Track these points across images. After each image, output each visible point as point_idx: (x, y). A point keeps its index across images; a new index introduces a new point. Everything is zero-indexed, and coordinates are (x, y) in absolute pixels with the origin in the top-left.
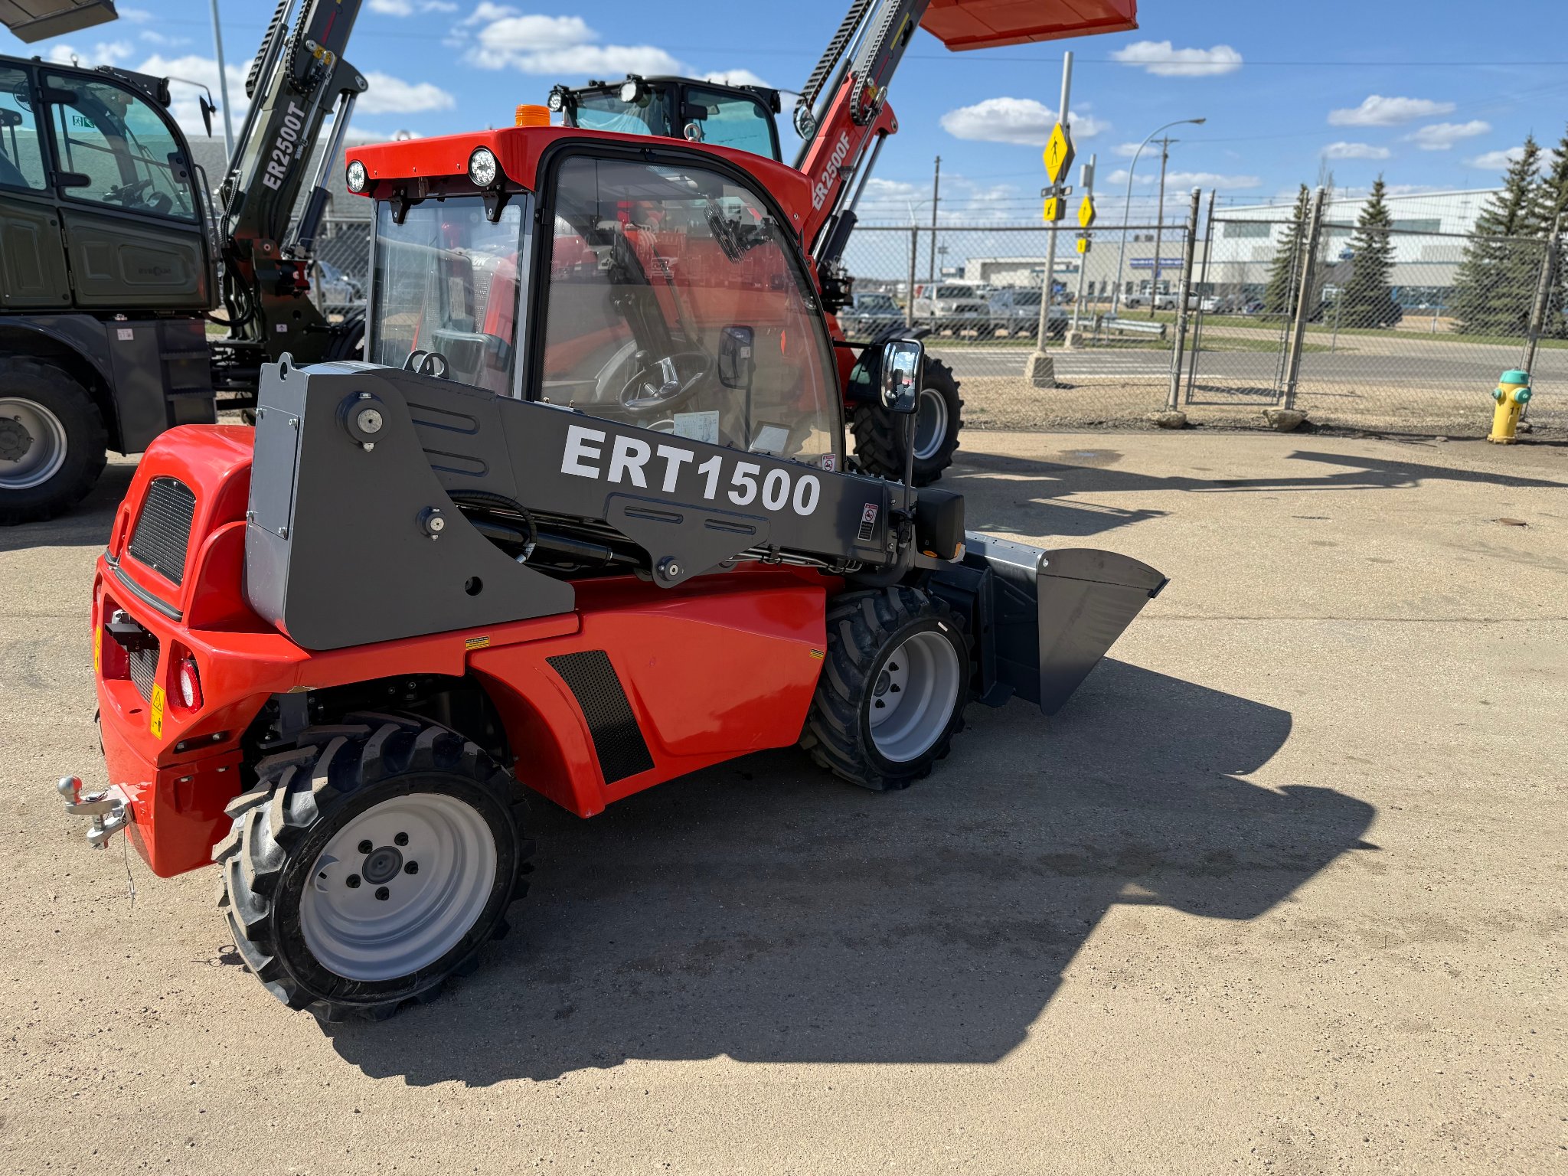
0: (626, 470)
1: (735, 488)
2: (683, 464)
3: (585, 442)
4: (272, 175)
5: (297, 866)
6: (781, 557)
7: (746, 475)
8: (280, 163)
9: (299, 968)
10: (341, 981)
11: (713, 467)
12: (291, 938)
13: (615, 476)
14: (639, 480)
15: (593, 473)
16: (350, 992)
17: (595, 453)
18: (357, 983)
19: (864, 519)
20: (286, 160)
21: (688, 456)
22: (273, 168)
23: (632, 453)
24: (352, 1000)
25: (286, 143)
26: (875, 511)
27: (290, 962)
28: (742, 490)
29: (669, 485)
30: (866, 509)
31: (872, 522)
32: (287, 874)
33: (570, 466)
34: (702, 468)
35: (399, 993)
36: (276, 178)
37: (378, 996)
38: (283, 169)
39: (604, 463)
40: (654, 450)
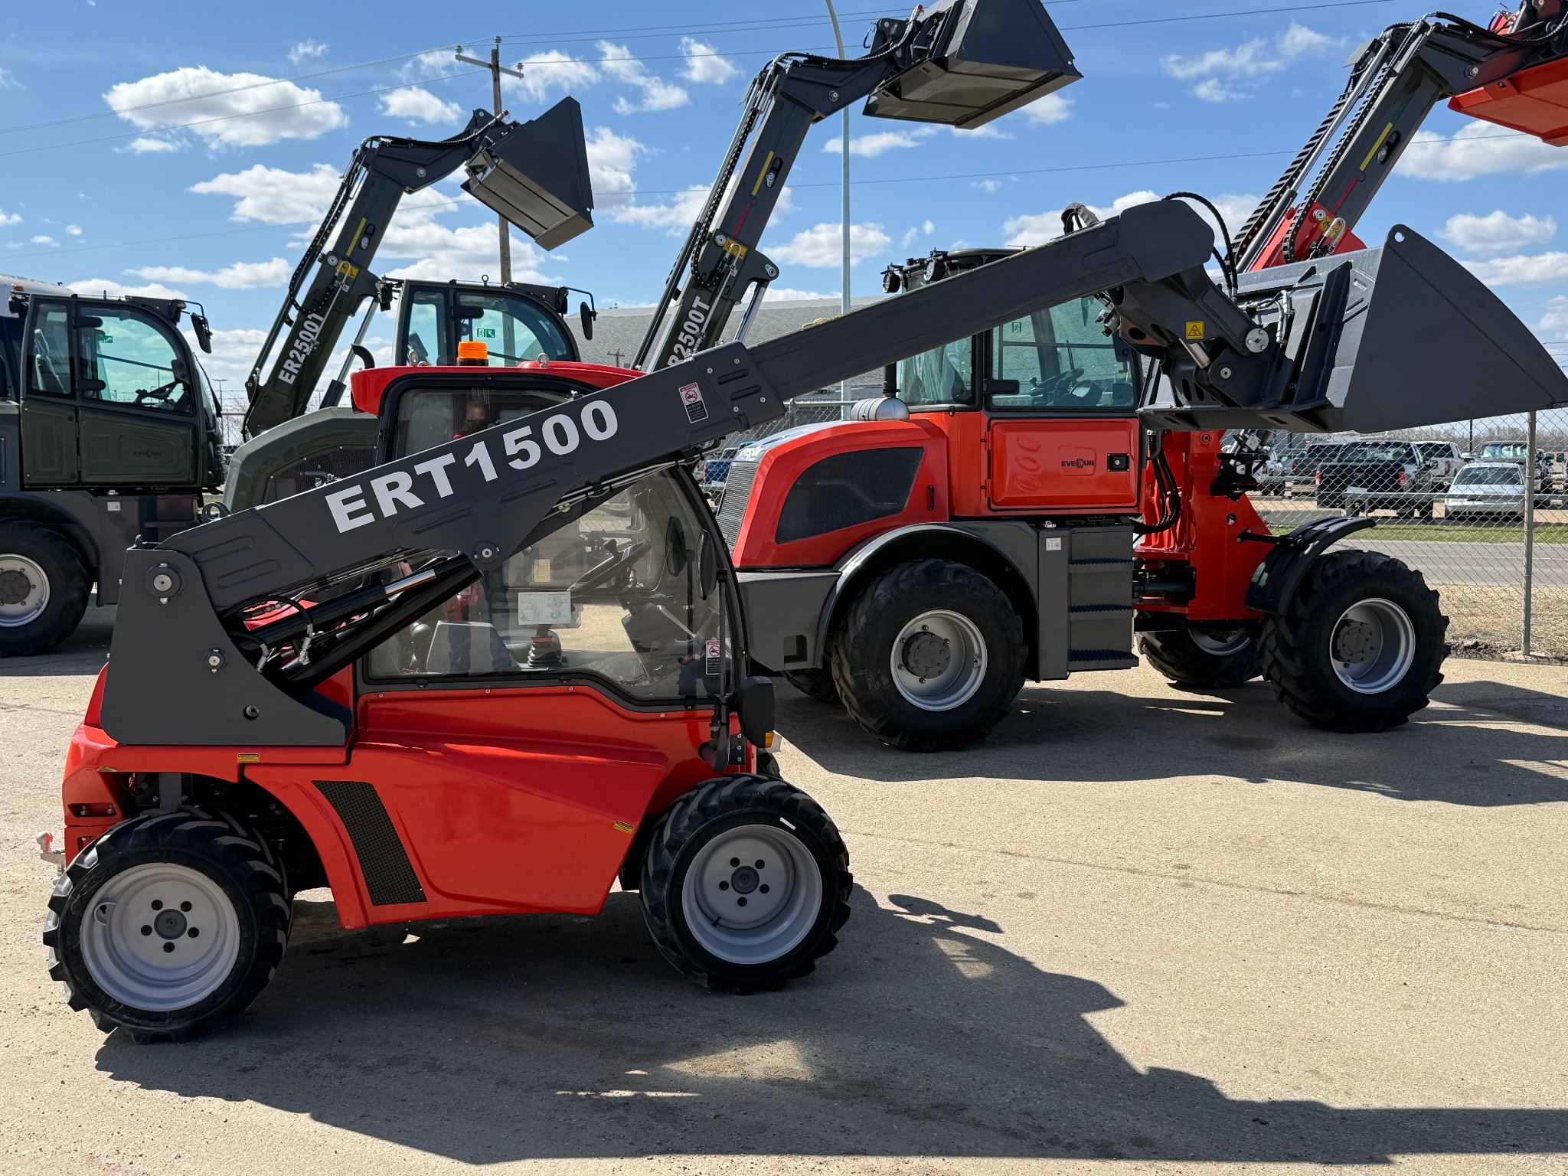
0: (396, 501)
1: (513, 457)
2: (448, 469)
3: (346, 502)
4: (287, 371)
5: (79, 896)
6: (610, 484)
7: (517, 441)
8: (296, 360)
9: (76, 976)
10: (109, 998)
11: (480, 453)
12: (72, 951)
13: (389, 510)
14: (413, 502)
15: (369, 518)
16: (111, 1010)
17: (361, 504)
18: (120, 1004)
19: (686, 403)
20: (301, 359)
21: (449, 459)
22: (289, 365)
23: (393, 486)
24: (114, 1017)
25: (303, 344)
26: (697, 389)
27: (69, 968)
28: (524, 455)
29: (445, 489)
30: (683, 394)
31: (700, 398)
32: (71, 901)
33: (344, 525)
34: (469, 461)
35: (153, 1024)
36: (291, 373)
37: (135, 1020)
38: (299, 366)
39: (373, 506)
40: (412, 473)
